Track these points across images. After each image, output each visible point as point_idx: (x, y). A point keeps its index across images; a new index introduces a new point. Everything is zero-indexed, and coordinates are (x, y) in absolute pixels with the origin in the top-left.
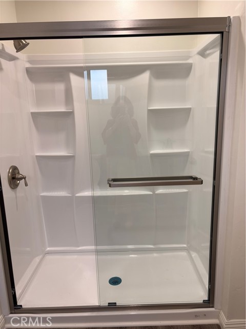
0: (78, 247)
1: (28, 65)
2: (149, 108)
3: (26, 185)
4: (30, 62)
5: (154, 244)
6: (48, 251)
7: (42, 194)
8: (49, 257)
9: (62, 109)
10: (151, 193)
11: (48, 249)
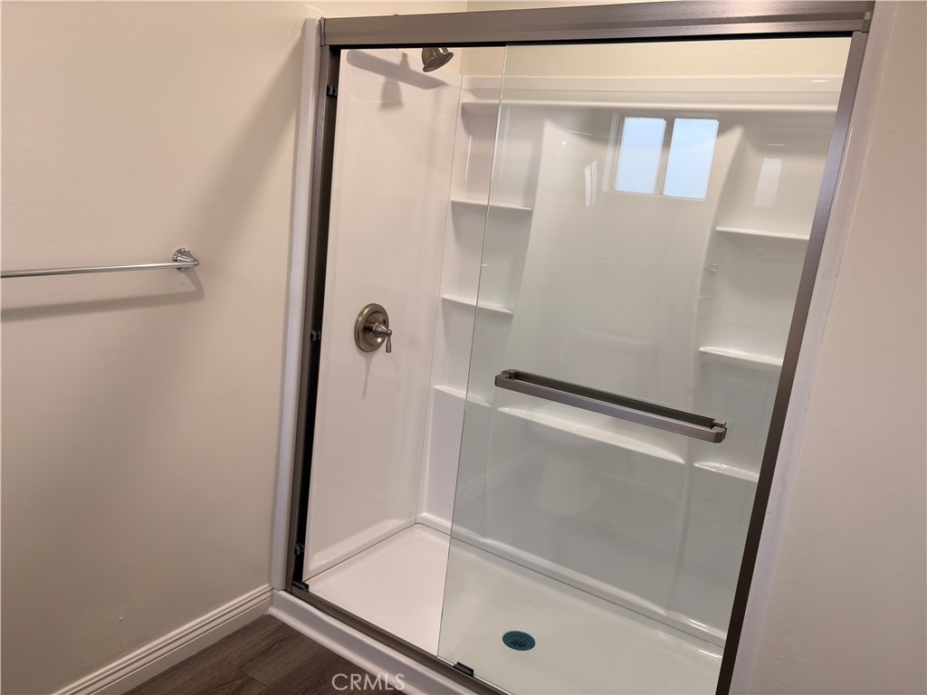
0: (484, 536)
1: (469, 99)
2: (719, 228)
3: (389, 350)
4: (474, 91)
5: (668, 608)
6: (423, 519)
7: (438, 387)
8: (420, 533)
9: (516, 204)
10: (681, 461)
11: (425, 514)
